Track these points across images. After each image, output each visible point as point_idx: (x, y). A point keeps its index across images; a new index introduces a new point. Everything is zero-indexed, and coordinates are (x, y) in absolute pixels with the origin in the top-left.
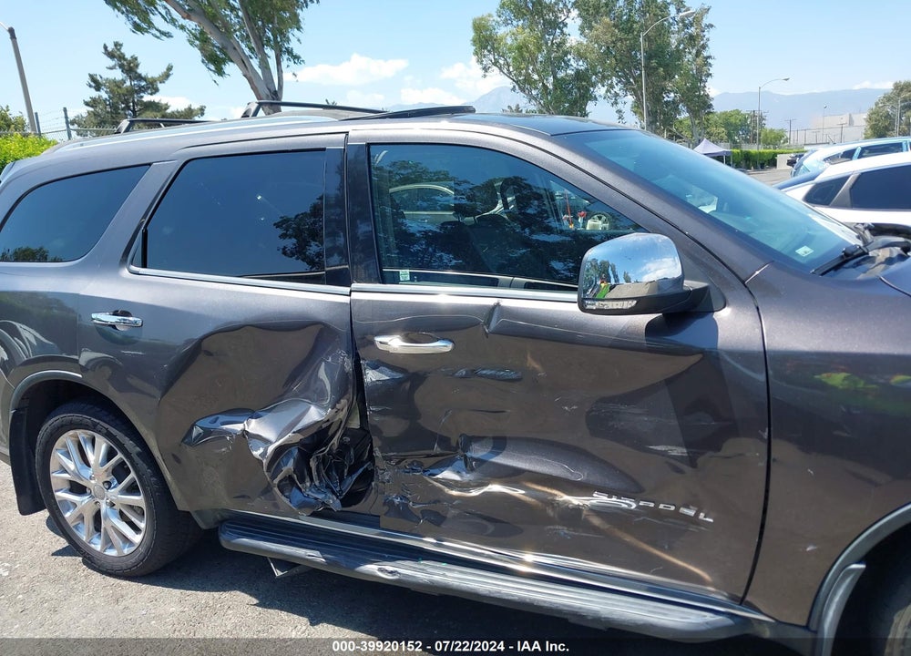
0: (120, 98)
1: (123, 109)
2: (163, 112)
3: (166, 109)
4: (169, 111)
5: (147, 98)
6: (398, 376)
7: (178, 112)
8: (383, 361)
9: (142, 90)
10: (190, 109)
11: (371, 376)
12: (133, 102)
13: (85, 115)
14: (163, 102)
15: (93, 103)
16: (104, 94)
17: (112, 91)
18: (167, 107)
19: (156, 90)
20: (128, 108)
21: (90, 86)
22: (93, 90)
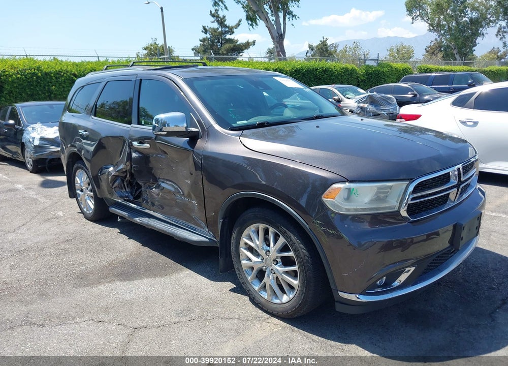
0: (215, 37)
1: (216, 42)
2: (234, 44)
3: (236, 43)
4: (238, 43)
5: (228, 36)
6: (141, 155)
7: (242, 43)
8: (137, 151)
9: (226, 32)
10: (248, 42)
11: (134, 155)
12: (222, 39)
13: (199, 46)
14: (235, 39)
15: (203, 40)
16: (208, 36)
17: (212, 34)
18: (237, 41)
19: (232, 33)
20: (219, 42)
21: (203, 32)
22: (204, 33)
